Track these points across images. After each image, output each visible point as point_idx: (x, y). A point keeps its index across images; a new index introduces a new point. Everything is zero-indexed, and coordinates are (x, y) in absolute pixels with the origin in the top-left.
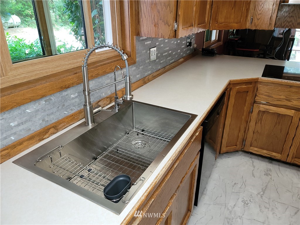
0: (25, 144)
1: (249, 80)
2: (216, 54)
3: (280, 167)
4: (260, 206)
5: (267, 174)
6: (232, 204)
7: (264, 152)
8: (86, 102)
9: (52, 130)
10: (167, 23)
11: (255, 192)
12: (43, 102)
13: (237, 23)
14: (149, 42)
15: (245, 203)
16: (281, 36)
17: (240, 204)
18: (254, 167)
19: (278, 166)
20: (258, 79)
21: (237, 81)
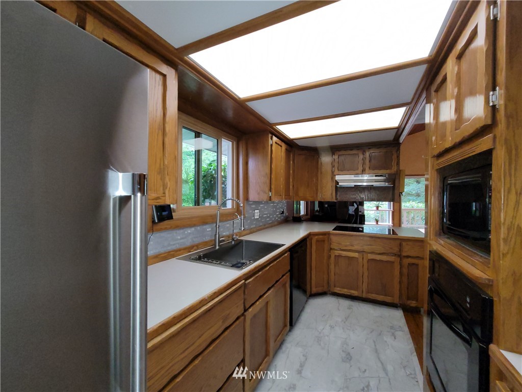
0: (182, 251)
1: (324, 232)
2: (303, 221)
3: (360, 304)
4: (343, 328)
5: (349, 308)
6: (321, 327)
7: (345, 291)
8: (216, 232)
9: (195, 248)
10: (265, 192)
11: (340, 320)
12: (193, 229)
13: (311, 197)
14: (254, 206)
15: (332, 327)
16: (353, 213)
17: (328, 327)
18: (339, 304)
19: (358, 303)
20: (329, 232)
21: (315, 232)
